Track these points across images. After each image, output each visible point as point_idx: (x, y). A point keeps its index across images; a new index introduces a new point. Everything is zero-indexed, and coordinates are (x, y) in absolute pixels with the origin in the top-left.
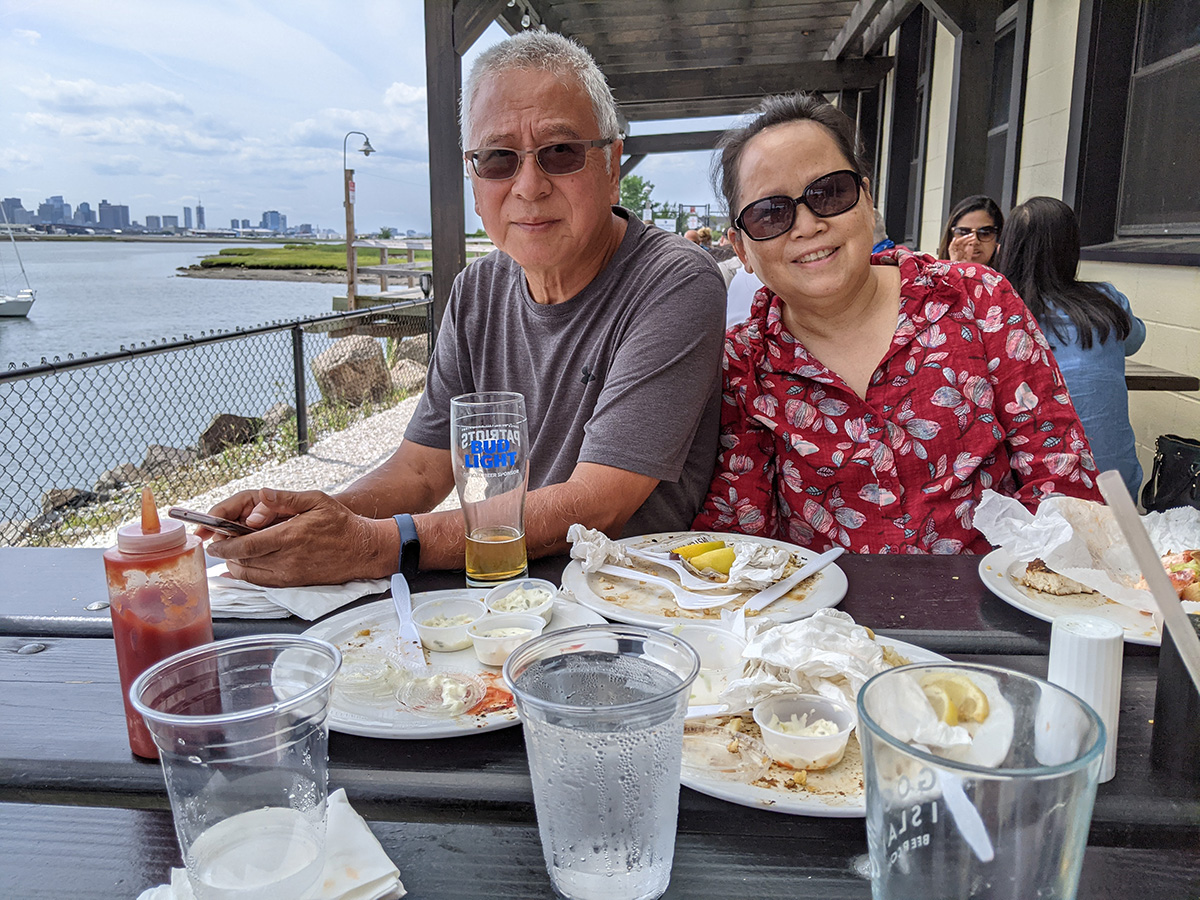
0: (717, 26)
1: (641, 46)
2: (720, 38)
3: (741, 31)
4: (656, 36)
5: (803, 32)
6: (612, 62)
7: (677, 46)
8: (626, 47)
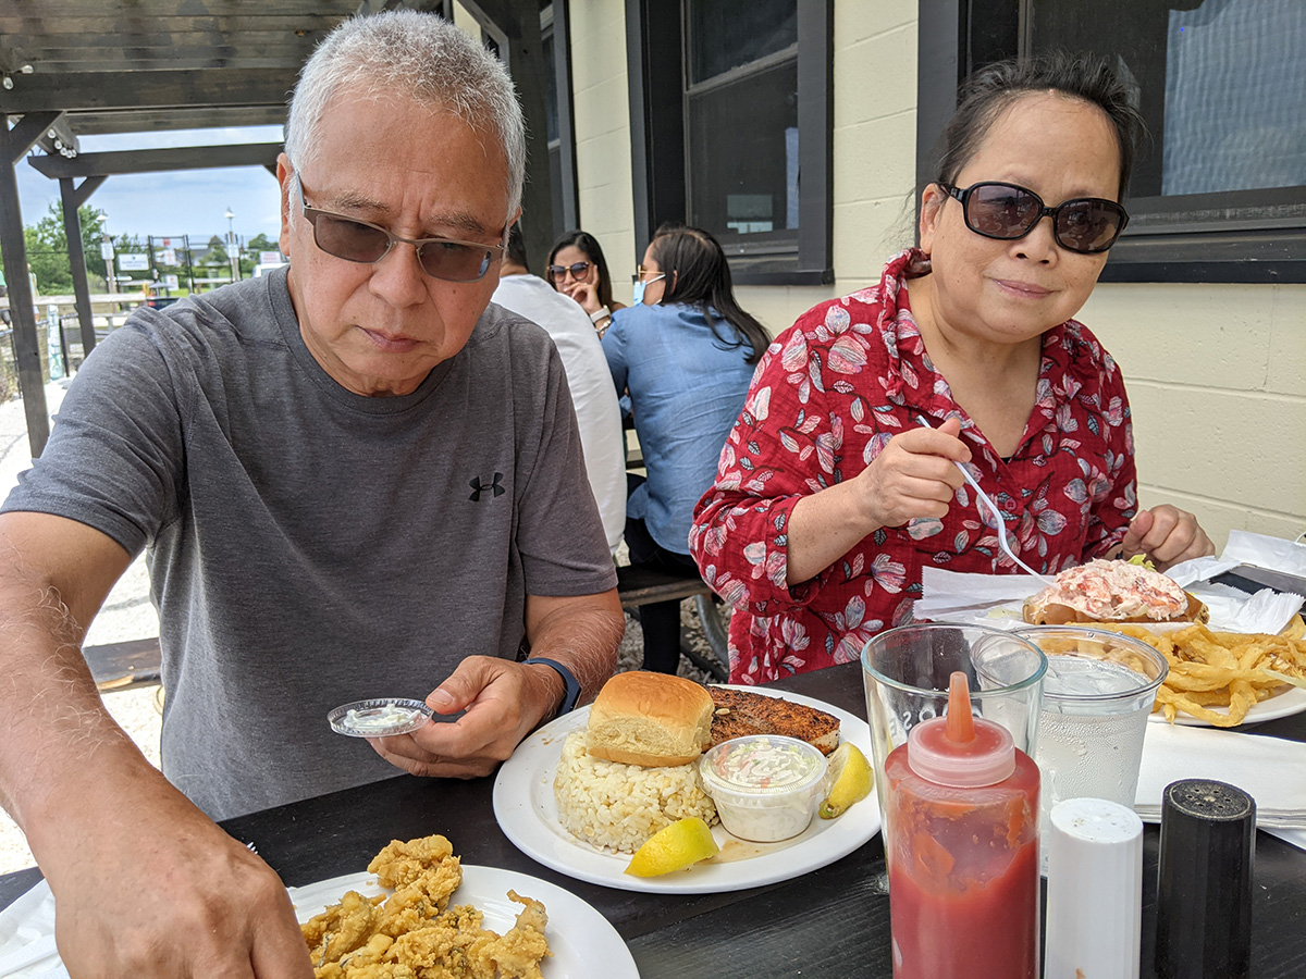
0: (191, 19)
1: (89, 38)
2: (195, 34)
3: (223, 26)
4: (111, 27)
5: (297, 33)
6: (50, 58)
7: (140, 41)
8: (69, 39)
